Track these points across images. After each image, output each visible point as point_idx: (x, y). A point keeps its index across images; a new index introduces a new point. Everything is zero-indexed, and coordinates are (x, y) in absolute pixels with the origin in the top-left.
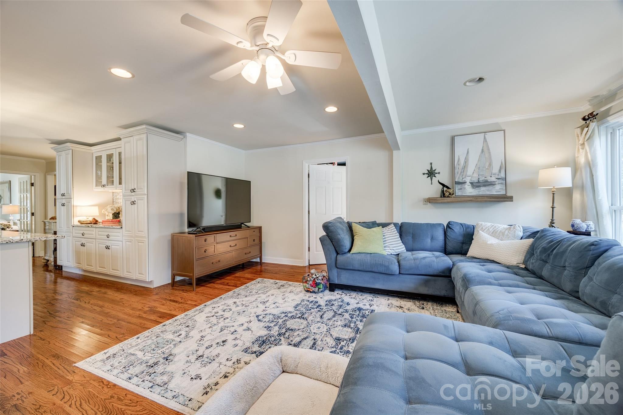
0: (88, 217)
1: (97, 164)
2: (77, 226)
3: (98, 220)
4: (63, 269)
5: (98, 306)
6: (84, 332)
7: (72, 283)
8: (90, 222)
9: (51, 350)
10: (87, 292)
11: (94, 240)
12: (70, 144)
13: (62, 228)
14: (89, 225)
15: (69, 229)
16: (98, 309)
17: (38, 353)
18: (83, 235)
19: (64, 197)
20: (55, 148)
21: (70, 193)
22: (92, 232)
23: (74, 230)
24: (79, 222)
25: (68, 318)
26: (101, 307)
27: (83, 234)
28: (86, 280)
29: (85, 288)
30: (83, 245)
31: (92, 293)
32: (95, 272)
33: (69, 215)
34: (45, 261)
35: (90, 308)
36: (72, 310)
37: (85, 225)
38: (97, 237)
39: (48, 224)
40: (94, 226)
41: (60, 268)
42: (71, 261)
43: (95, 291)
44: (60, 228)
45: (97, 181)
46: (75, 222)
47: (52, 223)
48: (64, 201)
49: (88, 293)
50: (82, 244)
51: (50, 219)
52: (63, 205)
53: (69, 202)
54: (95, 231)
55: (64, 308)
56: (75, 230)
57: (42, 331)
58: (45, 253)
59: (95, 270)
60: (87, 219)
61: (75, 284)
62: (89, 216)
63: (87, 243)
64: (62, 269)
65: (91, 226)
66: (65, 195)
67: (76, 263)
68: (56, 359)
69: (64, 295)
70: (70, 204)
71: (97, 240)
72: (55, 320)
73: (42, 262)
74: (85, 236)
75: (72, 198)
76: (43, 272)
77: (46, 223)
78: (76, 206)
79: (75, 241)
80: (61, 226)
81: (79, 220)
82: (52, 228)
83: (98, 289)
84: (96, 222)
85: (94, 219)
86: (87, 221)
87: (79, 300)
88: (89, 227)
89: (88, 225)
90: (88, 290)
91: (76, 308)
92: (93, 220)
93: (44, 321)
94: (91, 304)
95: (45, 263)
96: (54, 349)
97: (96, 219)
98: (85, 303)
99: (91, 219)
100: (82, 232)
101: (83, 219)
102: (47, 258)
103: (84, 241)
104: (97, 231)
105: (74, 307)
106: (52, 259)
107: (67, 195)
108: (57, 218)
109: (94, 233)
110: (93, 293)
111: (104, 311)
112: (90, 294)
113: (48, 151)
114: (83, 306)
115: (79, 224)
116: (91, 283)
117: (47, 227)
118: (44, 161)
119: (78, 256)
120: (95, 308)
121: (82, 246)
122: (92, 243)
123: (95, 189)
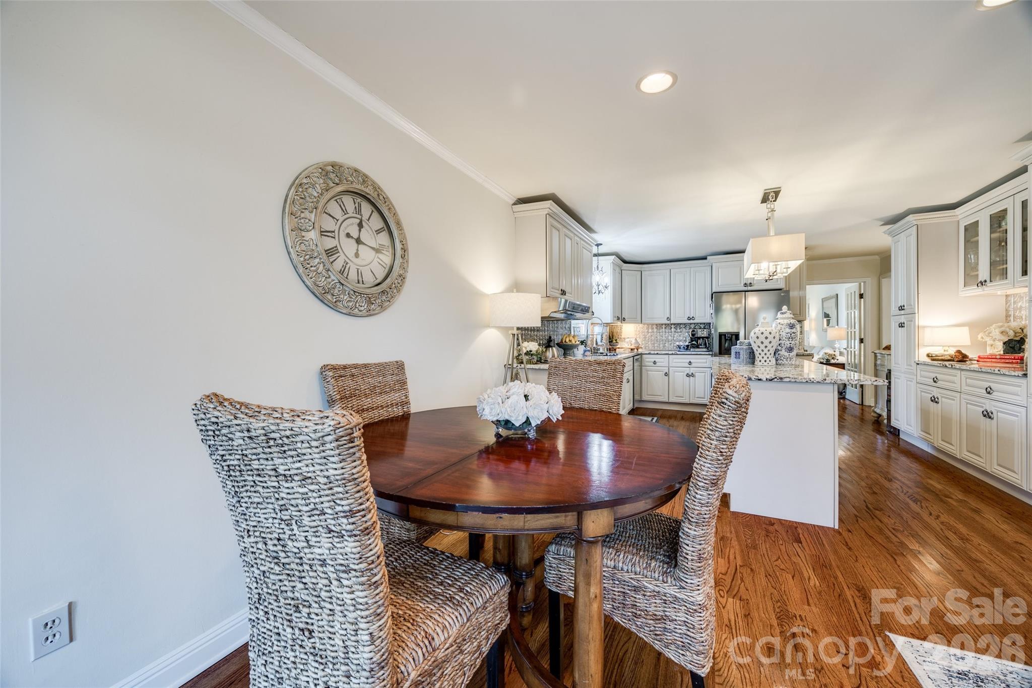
0: (946, 348)
1: (967, 241)
2: (925, 364)
3: (967, 354)
4: (901, 436)
5: (955, 533)
6: (934, 565)
7: (915, 466)
8: (949, 358)
9: (856, 575)
10: (937, 494)
11: (958, 395)
12: (914, 216)
13: (899, 364)
14: (947, 363)
15: (910, 367)
16: (957, 542)
17: (838, 567)
18: (935, 382)
19: (902, 312)
20: (890, 230)
21: (912, 304)
22: (955, 377)
23: (919, 371)
24: (928, 356)
25: (894, 529)
26: (963, 539)
27: (935, 379)
28: (939, 468)
29: (937, 483)
30: (934, 400)
31: (947, 499)
32: (959, 457)
33: (911, 345)
34: (875, 415)
35: (938, 529)
36: (903, 518)
37: (940, 362)
38: (963, 390)
39: (880, 357)
40: (958, 365)
41: (896, 432)
42: (913, 425)
43: (954, 497)
44: (896, 365)
45: (968, 275)
46: (921, 355)
47: (886, 356)
48: (902, 319)
49: (940, 497)
50: (933, 398)
51: (884, 349)
52: (901, 325)
53: (912, 321)
54: (959, 375)
55: (891, 508)
56: (921, 370)
57: (850, 532)
58: (876, 402)
59: (958, 455)
60: (945, 351)
61: (917, 470)
62: (949, 346)
63: (942, 397)
64: (899, 435)
65: (950, 366)
66: (905, 307)
67: (922, 431)
68: (861, 598)
69: (895, 482)
70: (913, 323)
71: (963, 396)
72: (872, 522)
73: (870, 416)
74: (939, 384)
75: (917, 312)
76: (871, 433)
77: (878, 355)
78: (924, 327)
79: (921, 391)
80: (897, 362)
81: (928, 352)
82: (886, 363)
83: (960, 496)
84: (962, 358)
85: (959, 352)
86: (945, 355)
87: (919, 503)
88: (946, 366)
89: (945, 363)
90: (940, 491)
91: (911, 518)
92: (957, 354)
93: (856, 516)
94: (942, 523)
95: (876, 419)
96: (861, 577)
97: (963, 352)
98: (931, 514)
99: (952, 351)
100: (934, 375)
101: (937, 351)
102: (878, 411)
103: (936, 393)
104: (963, 376)
105: (908, 513)
106: (885, 414)
107: (908, 307)
108: (892, 348)
109: (957, 379)
110: (949, 500)
111: (968, 552)
112: (942, 501)
113: (879, 238)
114: (925, 518)
115: (928, 360)
116: (948, 478)
117: (879, 362)
118: (877, 257)
119: (925, 418)
120: (950, 535)
121: (932, 401)
122: (954, 400)
123: (964, 293)
